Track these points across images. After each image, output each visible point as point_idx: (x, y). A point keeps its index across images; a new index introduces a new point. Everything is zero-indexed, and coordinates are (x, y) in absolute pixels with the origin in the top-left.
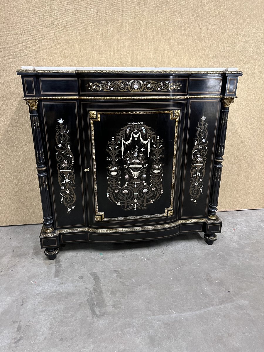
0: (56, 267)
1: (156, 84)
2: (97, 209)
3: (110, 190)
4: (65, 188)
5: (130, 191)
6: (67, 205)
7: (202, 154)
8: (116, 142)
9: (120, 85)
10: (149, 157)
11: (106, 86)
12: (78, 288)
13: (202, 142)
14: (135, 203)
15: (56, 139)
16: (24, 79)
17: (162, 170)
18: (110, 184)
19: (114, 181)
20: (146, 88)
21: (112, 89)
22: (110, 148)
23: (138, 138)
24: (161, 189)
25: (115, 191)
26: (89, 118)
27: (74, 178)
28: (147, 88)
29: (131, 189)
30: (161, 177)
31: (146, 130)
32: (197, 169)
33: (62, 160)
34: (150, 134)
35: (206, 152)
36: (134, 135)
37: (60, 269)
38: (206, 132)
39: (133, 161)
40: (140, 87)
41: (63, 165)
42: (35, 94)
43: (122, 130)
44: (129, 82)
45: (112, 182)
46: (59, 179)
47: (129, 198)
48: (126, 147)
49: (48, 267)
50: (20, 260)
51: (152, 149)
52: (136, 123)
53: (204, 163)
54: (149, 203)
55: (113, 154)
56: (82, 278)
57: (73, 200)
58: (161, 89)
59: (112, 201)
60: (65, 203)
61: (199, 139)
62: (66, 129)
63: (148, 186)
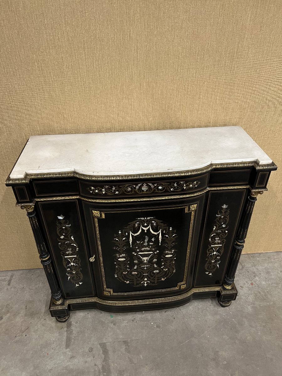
0: (67, 333)
1: (168, 185)
2: (105, 287)
3: (118, 272)
4: (71, 269)
5: (140, 273)
6: (74, 282)
7: (221, 237)
8: (123, 234)
9: (126, 189)
10: (160, 245)
11: (110, 190)
12: (87, 365)
13: (221, 227)
14: (146, 281)
15: (58, 233)
16: (15, 187)
17: (174, 254)
18: (117, 268)
19: (122, 265)
20: (156, 190)
21: (117, 192)
22: (117, 239)
23: (148, 230)
24: (173, 269)
25: (124, 273)
26: (93, 216)
27: (80, 262)
28: (158, 189)
29: (140, 271)
30: (174, 260)
31: (157, 223)
32: (214, 249)
33: (66, 248)
34: (162, 226)
35: (225, 235)
36: (143, 228)
37: (71, 336)
38: (227, 219)
39: (143, 249)
40: (150, 189)
41: (67, 253)
42: (28, 200)
43: (130, 224)
44: (136, 185)
45: (121, 266)
46: (64, 263)
47: (139, 278)
48: (134, 238)
49: (59, 333)
50: (33, 321)
51: (164, 238)
52: (145, 218)
53: (222, 244)
54: (160, 280)
55: (120, 244)
56: (92, 351)
57: (80, 278)
58: (174, 189)
59: (121, 280)
60: (72, 280)
61: (218, 225)
62: (68, 223)
63: (159, 268)
